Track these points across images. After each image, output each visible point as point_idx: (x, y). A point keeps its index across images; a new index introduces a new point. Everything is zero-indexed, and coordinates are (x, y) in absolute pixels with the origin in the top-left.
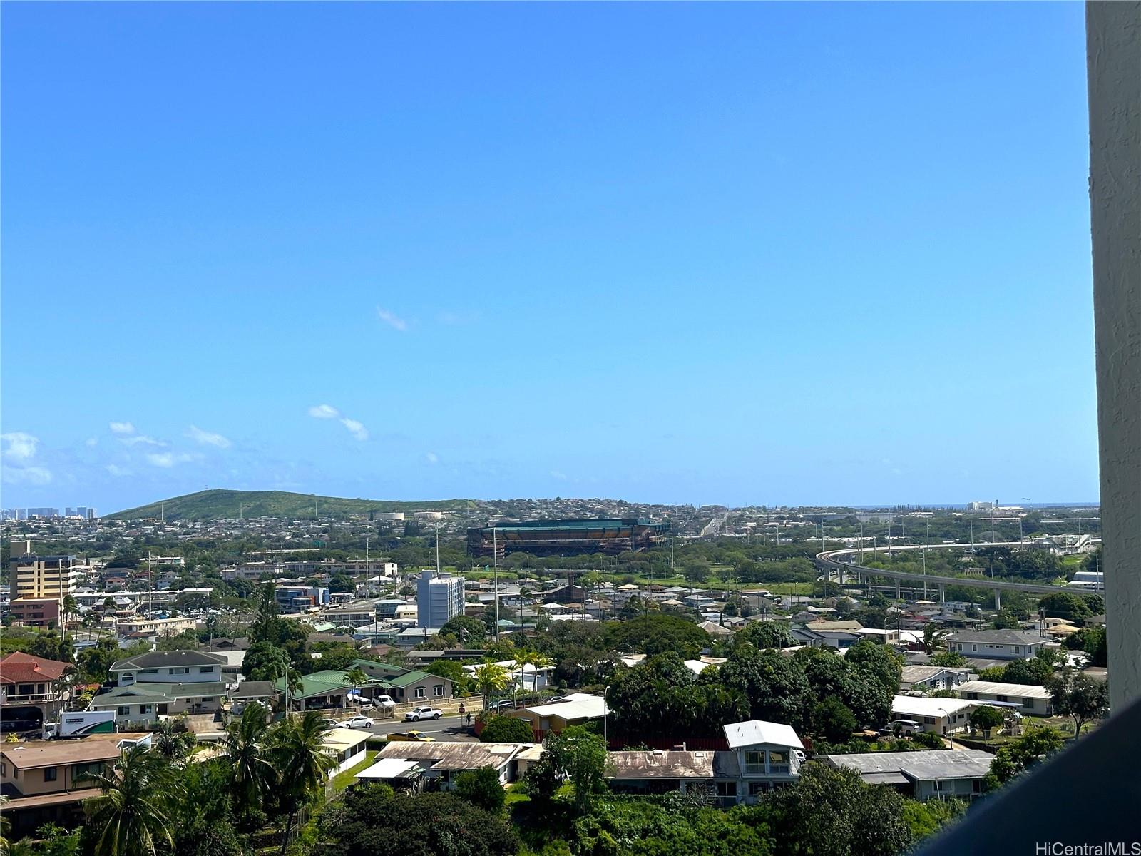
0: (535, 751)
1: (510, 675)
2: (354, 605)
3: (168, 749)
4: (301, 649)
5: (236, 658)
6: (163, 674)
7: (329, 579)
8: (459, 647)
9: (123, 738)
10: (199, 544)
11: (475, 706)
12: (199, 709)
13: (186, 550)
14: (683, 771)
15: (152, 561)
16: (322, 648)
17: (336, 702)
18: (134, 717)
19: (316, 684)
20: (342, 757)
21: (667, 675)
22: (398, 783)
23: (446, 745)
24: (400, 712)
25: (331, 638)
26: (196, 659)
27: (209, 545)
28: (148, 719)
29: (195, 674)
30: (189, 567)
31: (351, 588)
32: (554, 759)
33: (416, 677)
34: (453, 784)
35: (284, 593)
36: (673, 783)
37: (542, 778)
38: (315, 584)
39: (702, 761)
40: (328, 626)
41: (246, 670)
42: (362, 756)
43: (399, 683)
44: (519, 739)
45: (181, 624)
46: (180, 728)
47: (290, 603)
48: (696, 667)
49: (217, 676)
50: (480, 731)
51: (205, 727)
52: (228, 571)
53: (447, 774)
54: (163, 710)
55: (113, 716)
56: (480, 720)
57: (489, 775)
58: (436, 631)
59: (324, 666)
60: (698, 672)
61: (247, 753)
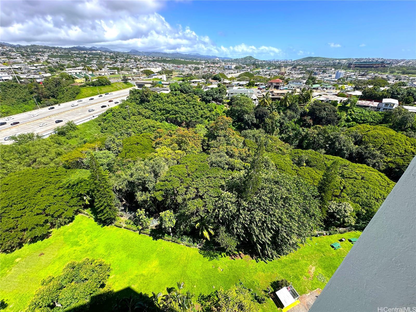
0: (346, 99)
1: (346, 87)
2: (325, 75)
3: (292, 93)
4: (315, 81)
5: (305, 81)
6: (295, 83)
7: (323, 71)
8: (340, 82)
9: (287, 90)
10: (305, 65)
11: (338, 91)
12: (298, 88)
13: (303, 66)
14: (371, 105)
15: (298, 67)
16: (318, 81)
17: (317, 89)
18: (289, 88)
19: (315, 86)
20: (315, 96)
21: (376, 90)
22: (322, 101)
23: (331, 96)
24: (326, 91)
25: (320, 79)
26: (299, 81)
27: (307, 65)
28: (292, 88)
29: (299, 83)
30: (303, 68)
31: (326, 72)
32: (349, 101)
33: (331, 86)
34: (330, 102)
35: (315, 72)
36: (368, 107)
37: (346, 103)
38: (320, 71)
39: (376, 104)
40: (320, 78)
41: (306, 83)
42: (318, 96)
43: (327, 87)
44: (343, 97)
45: (300, 76)
46: (295, 90)
47: (315, 74)
48: (382, 89)
49: (302, 84)
50: (338, 95)
51: (298, 90)
52: (308, 69)
53: (330, 101)
54: (294, 87)
55: (287, 88)
56: (338, 94)
57: (337, 101)
58: (337, 80)
59: (317, 84)
60: (382, 90)
61: (302, 95)
